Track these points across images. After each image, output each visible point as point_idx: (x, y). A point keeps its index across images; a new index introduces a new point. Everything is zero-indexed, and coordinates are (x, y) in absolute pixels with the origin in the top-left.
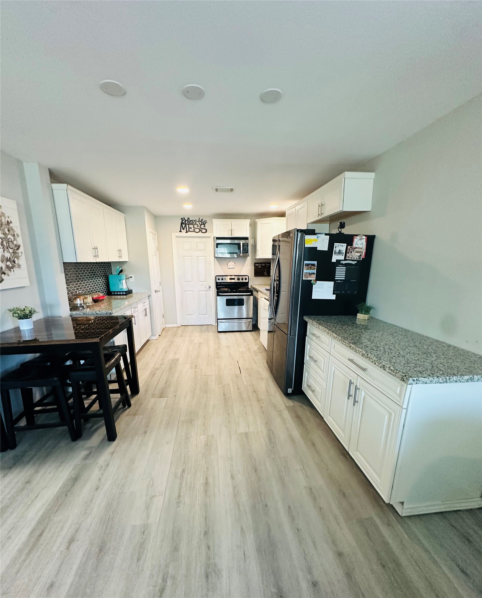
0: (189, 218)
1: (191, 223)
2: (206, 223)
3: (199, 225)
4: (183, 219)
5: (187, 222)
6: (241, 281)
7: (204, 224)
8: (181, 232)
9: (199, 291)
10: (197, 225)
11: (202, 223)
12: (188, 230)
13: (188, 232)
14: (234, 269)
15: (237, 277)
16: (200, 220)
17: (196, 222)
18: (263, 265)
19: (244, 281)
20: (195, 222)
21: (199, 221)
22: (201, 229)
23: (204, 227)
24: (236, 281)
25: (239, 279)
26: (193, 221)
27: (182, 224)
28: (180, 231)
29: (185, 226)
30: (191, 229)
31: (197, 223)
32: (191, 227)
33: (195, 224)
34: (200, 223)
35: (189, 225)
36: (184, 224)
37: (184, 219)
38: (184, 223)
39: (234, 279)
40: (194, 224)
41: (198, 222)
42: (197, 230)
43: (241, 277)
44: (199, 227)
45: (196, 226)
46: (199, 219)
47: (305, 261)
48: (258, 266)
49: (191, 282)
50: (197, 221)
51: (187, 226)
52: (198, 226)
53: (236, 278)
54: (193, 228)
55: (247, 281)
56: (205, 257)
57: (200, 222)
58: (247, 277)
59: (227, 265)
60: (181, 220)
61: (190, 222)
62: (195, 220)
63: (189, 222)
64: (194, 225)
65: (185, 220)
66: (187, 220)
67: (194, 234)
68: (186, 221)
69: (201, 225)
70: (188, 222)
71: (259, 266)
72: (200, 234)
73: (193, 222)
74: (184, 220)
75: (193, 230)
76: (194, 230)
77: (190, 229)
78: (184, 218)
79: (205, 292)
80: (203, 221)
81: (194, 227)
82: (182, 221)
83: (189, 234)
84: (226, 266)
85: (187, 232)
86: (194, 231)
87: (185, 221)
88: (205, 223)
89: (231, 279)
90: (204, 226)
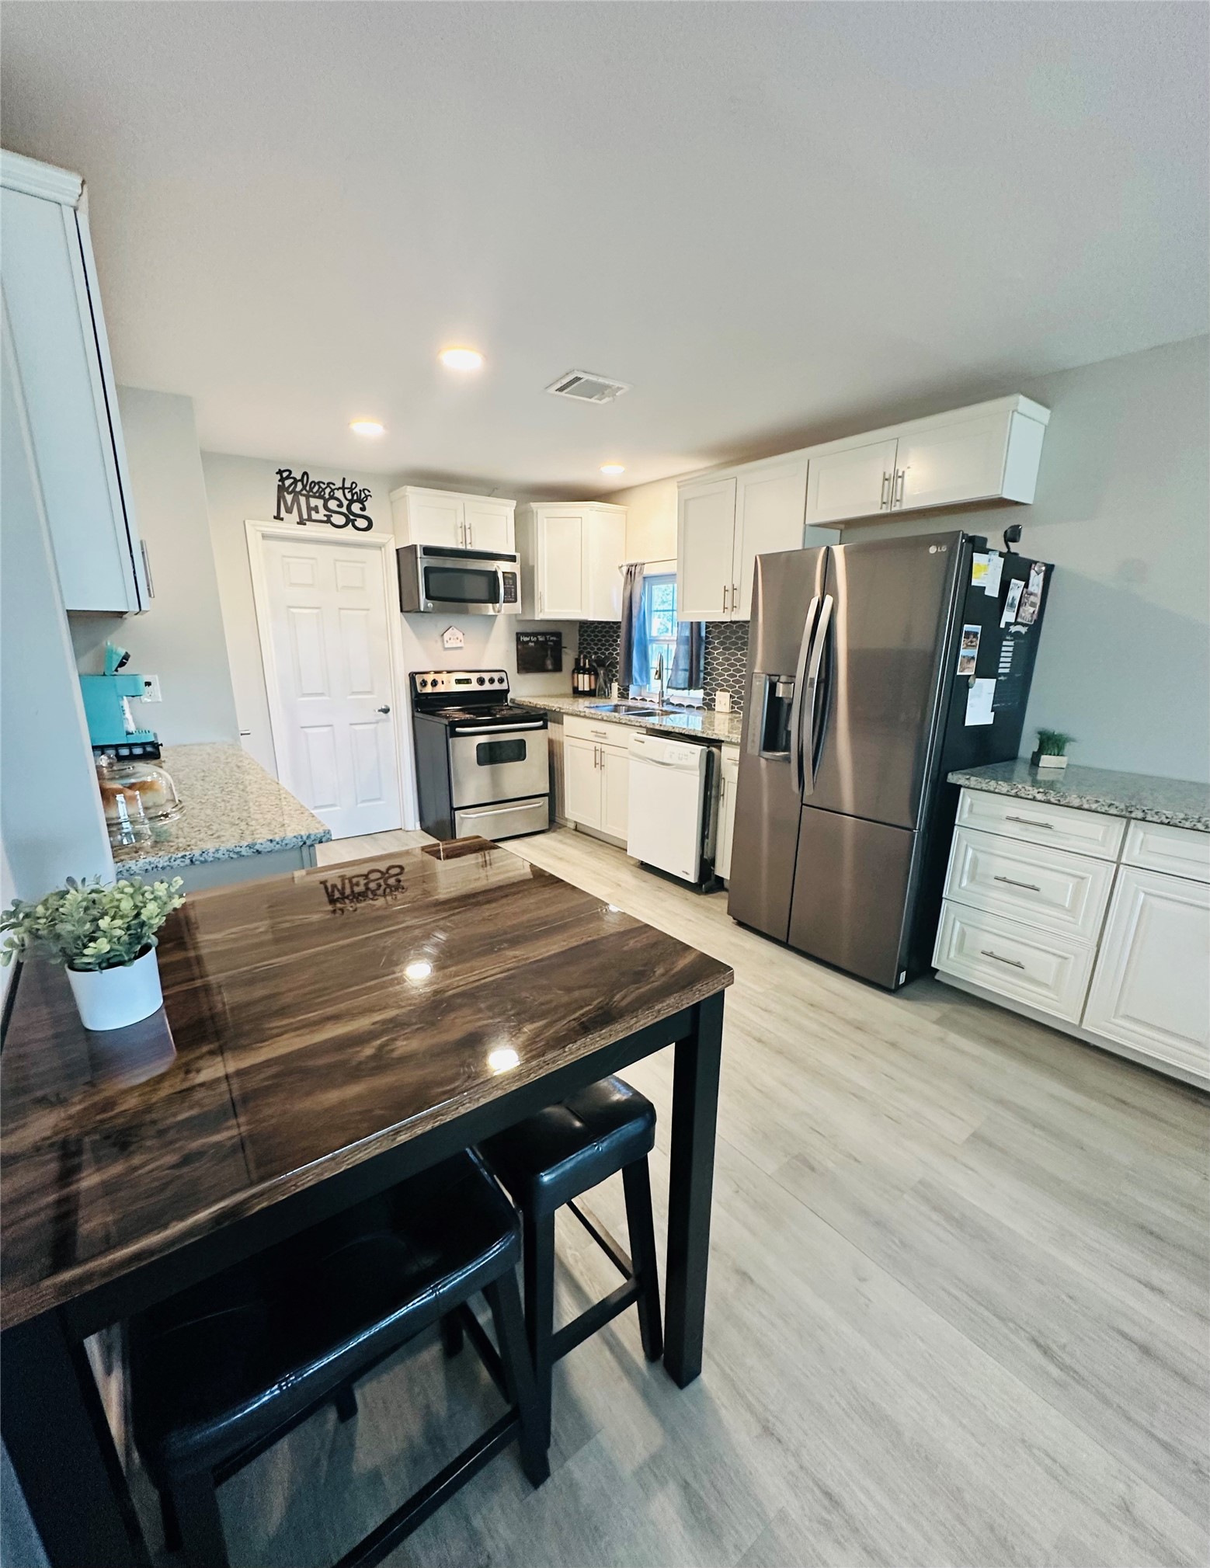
0: (305, 473)
1: (315, 490)
2: (366, 496)
3: (345, 503)
4: (285, 474)
5: (299, 486)
6: (487, 687)
7: (361, 501)
8: (282, 519)
9: (351, 724)
10: (337, 499)
11: (355, 498)
12: (305, 516)
13: (307, 523)
14: (458, 651)
15: (478, 675)
16: (347, 485)
17: (333, 490)
18: (541, 639)
19: (496, 686)
20: (328, 490)
21: (343, 488)
22: (352, 517)
23: (363, 509)
24: (474, 687)
25: (481, 681)
26: (323, 486)
27: (281, 489)
28: (275, 517)
29: (295, 500)
30: (317, 512)
31: (339, 494)
32: (316, 506)
33: (332, 497)
34: (349, 496)
35: (307, 497)
36: (289, 493)
37: (287, 473)
38: (290, 490)
39: (468, 681)
40: (327, 496)
41: (341, 491)
42: (339, 520)
43: (486, 676)
44: (344, 510)
45: (332, 504)
46: (344, 479)
47: (965, 626)
48: (528, 642)
49: (322, 694)
50: (337, 486)
51: (302, 500)
52: (340, 505)
53: (474, 677)
54: (322, 511)
55: (504, 686)
56: (365, 612)
57: (346, 491)
58: (503, 675)
59: (439, 639)
60: (279, 477)
61: (311, 489)
62: (329, 484)
63: (308, 488)
64: (326, 502)
65: (294, 478)
66: (302, 480)
67: (327, 531)
68: (296, 481)
69: (351, 502)
70: (304, 487)
71: (530, 641)
72: (349, 533)
73: (324, 490)
74: (288, 477)
75: (325, 519)
76: (329, 517)
77: (313, 513)
78: (290, 472)
79: (375, 725)
80: (357, 490)
81: (326, 507)
82: (282, 480)
83: (311, 530)
84: (436, 641)
85: (301, 522)
86: (328, 521)
87: (292, 480)
88: (363, 495)
89: (459, 681)
90: (361, 506)
